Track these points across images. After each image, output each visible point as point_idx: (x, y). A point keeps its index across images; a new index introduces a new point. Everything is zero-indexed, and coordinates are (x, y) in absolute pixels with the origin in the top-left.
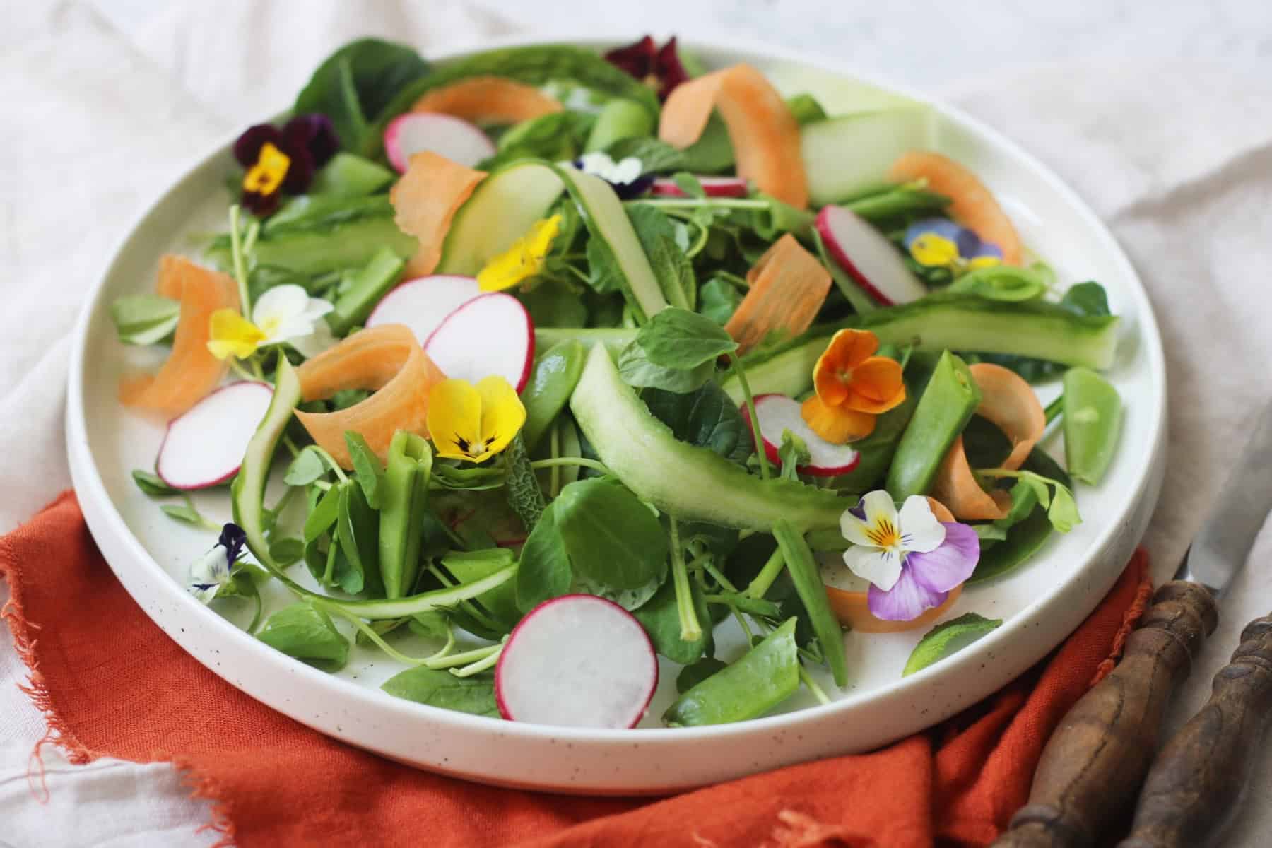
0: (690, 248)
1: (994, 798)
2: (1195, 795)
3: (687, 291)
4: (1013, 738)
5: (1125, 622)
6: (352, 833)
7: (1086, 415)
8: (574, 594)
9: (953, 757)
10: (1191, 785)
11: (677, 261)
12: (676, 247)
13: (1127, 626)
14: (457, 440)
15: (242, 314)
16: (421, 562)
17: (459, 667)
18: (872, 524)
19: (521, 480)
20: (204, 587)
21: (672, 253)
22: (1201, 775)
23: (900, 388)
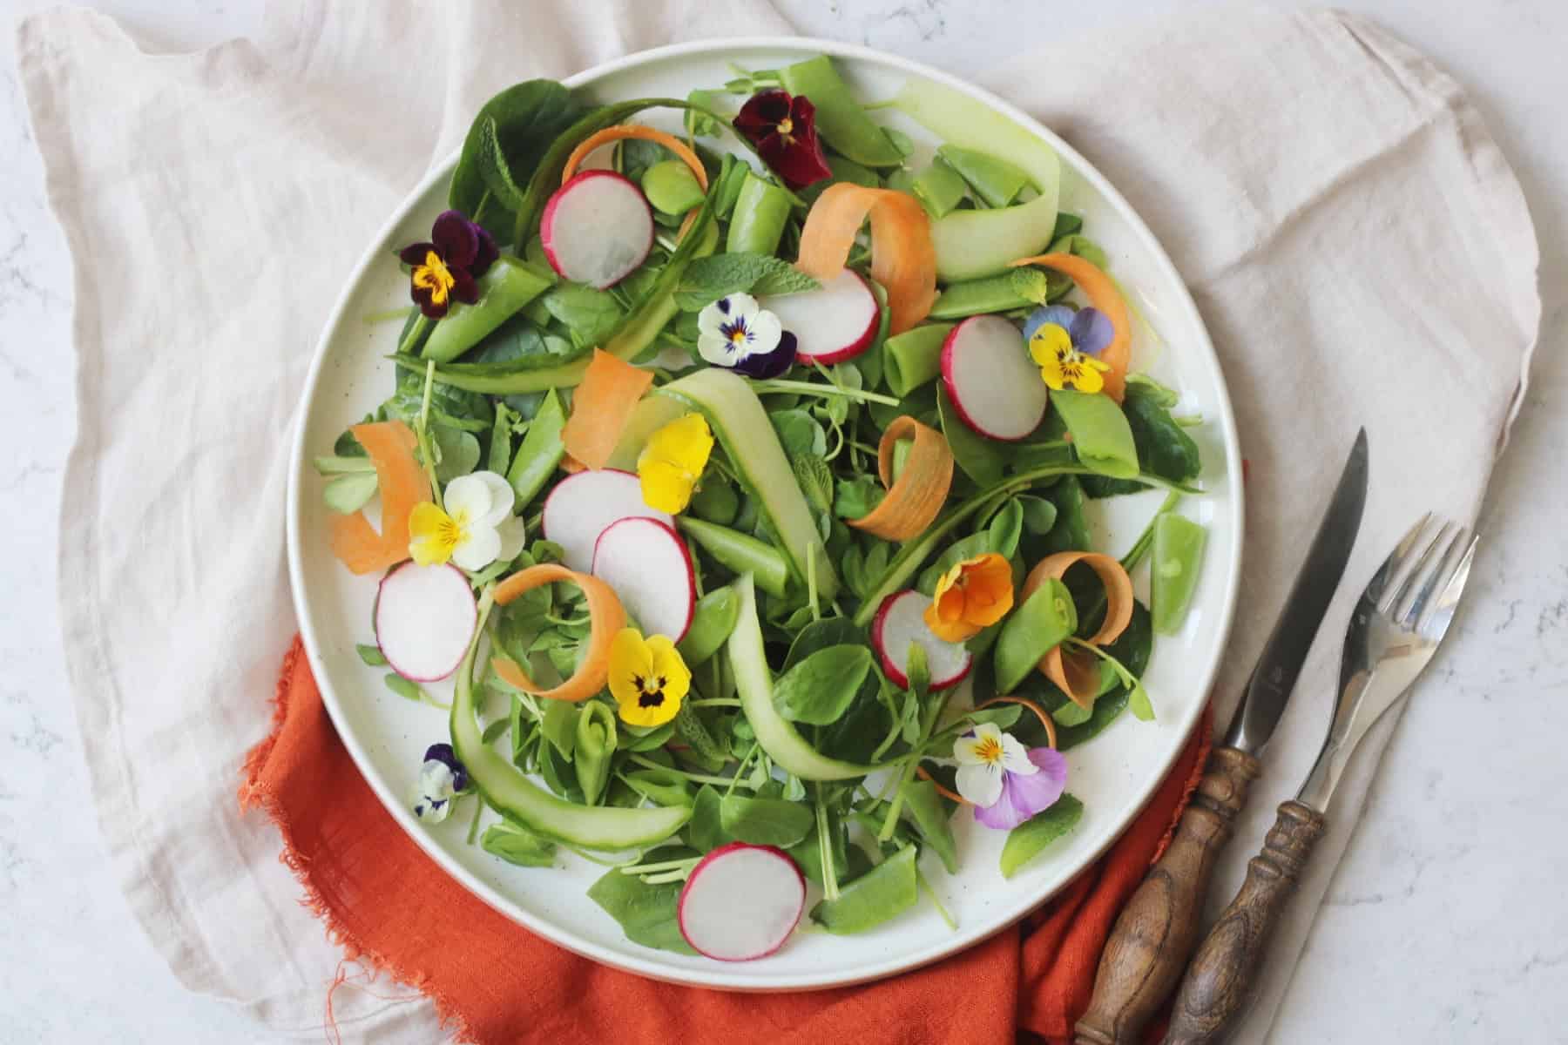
0: (827, 454)
1: (1065, 995)
2: (1219, 1018)
3: (825, 491)
4: (1085, 930)
5: (1185, 794)
6: (573, 1032)
7: (1169, 569)
8: (739, 845)
9: (1036, 951)
10: (1216, 1010)
11: (816, 466)
12: (816, 456)
13: (1185, 800)
14: (634, 679)
15: (435, 502)
16: (611, 769)
17: (649, 874)
18: (980, 740)
19: (689, 729)
20: (437, 805)
21: (812, 461)
22: (1224, 1002)
23: (1008, 590)
